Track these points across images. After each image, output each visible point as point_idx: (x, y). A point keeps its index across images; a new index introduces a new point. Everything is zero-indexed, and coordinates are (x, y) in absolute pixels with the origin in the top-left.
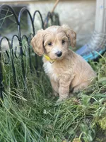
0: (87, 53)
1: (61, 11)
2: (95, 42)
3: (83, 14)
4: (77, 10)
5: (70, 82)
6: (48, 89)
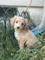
1: (31, 11)
3: (40, 13)
4: (37, 11)
5: (24, 42)
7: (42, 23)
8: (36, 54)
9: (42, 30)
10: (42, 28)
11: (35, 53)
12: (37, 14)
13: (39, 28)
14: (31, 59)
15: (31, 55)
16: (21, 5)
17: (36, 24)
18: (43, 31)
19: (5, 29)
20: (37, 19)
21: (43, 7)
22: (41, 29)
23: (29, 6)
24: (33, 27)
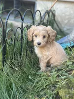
0: (66, 42)
1: (57, 8)
4: (68, 9)
6: (36, 62)
8: (65, 79)
11: (63, 77)
12: (68, 14)
14: (57, 86)
15: (58, 81)
17: (65, 29)
19: (22, 41)
20: (66, 21)
24: (60, 36)
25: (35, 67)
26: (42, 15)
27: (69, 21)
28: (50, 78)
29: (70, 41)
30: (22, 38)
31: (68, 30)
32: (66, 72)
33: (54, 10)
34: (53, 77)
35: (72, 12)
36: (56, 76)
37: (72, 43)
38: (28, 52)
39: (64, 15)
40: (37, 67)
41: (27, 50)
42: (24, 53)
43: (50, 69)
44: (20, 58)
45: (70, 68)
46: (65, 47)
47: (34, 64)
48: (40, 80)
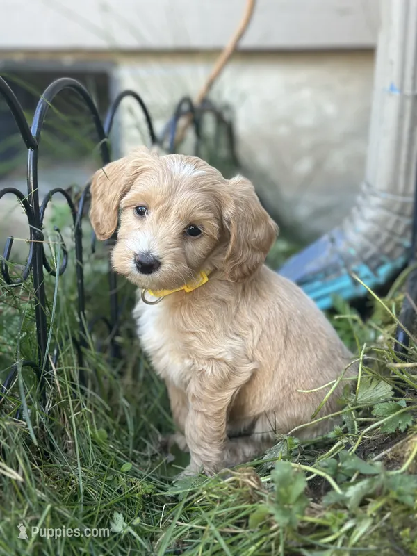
0: (327, 272)
2: (363, 226)
4: (306, 93)
7: (375, 201)
8: (363, 503)
9: (374, 263)
10: (373, 250)
11: (353, 492)
12: (307, 120)
13: (341, 246)
15: (315, 520)
16: (153, 41)
17: (302, 212)
18: (384, 271)
20: (304, 166)
21: (366, 53)
22: (367, 263)
23: (228, 44)
24: (281, 246)
25: (151, 448)
26: (159, 127)
27: (318, 165)
28: (265, 507)
29: (348, 261)
30: (39, 258)
31: (320, 212)
32: (363, 453)
33: (228, 107)
34: (281, 501)
35: (330, 109)
36: (301, 485)
37: (365, 271)
38: (91, 353)
39: (283, 130)
40: (164, 448)
41: (80, 344)
42: (62, 366)
43: (248, 450)
44: (43, 399)
45: (384, 421)
46: (327, 302)
47: (143, 431)
48: (195, 534)
